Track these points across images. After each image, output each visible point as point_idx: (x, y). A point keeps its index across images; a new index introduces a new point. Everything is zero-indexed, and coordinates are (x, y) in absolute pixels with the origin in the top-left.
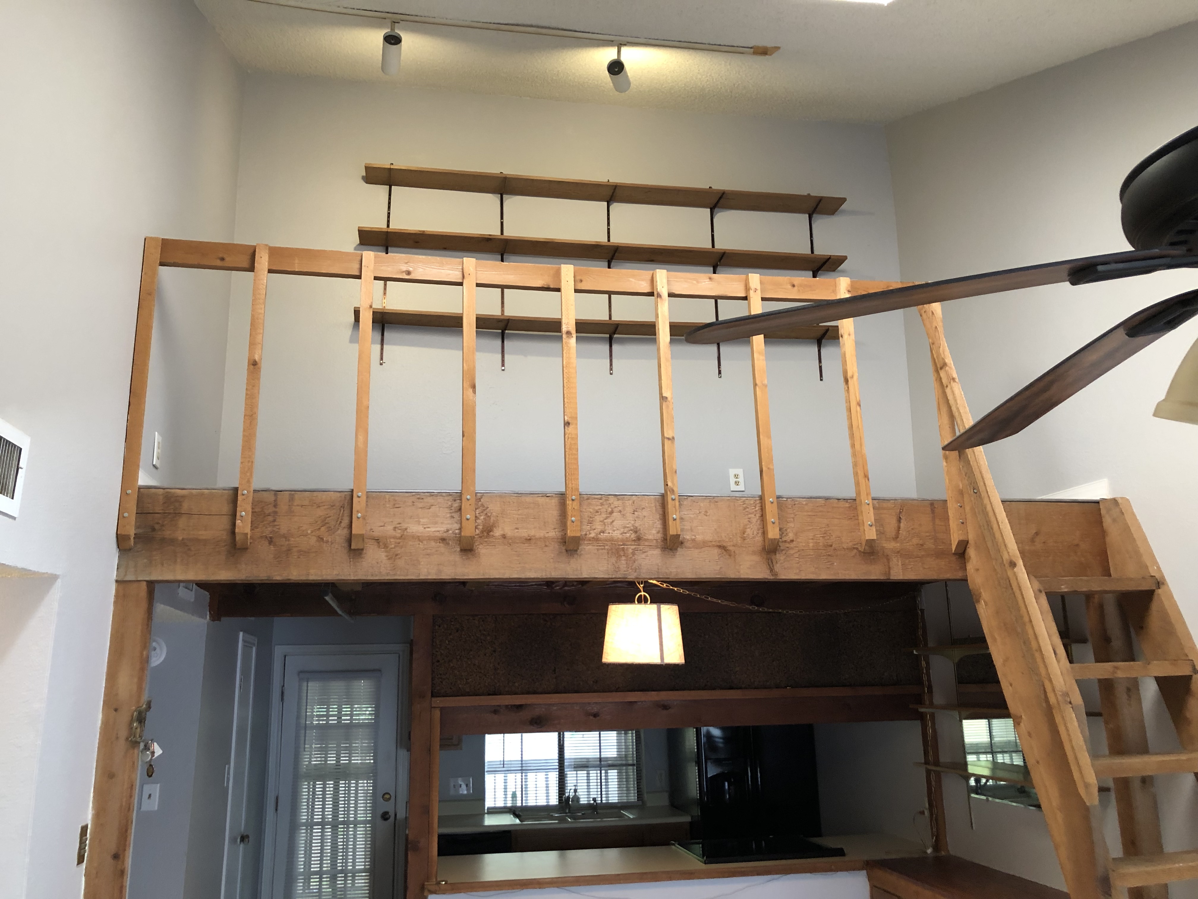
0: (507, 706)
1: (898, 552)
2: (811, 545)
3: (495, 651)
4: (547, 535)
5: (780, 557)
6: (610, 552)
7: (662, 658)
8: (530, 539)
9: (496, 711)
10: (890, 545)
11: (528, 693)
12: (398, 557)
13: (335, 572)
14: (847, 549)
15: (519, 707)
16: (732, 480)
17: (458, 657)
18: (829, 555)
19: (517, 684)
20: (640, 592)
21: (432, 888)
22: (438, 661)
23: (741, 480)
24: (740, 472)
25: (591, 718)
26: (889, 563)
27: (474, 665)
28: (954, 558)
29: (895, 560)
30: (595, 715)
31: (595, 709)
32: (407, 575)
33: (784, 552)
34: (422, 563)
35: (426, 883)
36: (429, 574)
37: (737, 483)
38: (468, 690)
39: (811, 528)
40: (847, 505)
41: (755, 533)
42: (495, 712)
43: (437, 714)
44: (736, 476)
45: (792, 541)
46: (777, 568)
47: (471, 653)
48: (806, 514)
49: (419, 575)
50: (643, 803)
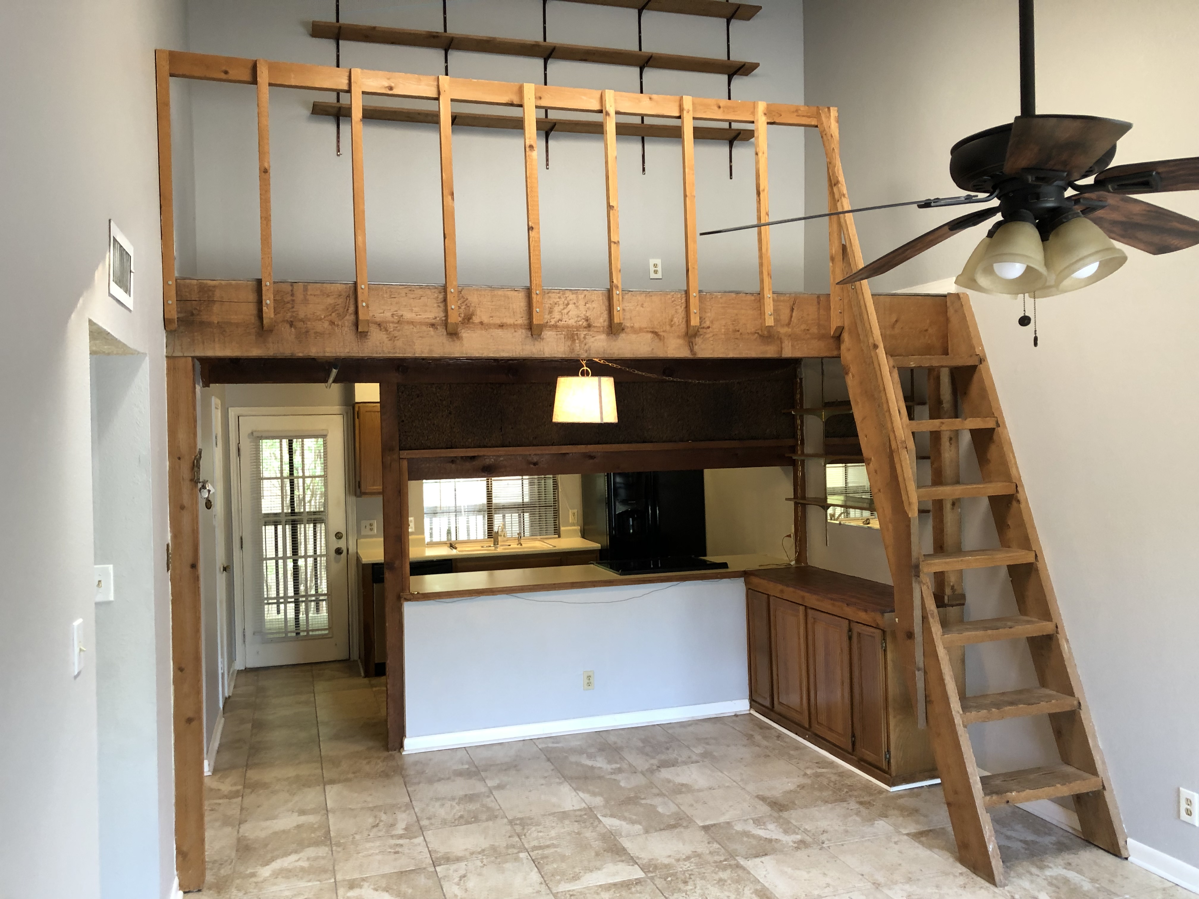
0: (462, 457)
1: (790, 336)
2: (723, 330)
3: (450, 413)
4: (516, 323)
5: (698, 340)
6: (566, 337)
7: (602, 418)
8: (502, 326)
9: (453, 461)
10: (783, 330)
11: (480, 447)
12: (396, 339)
13: (347, 350)
14: (751, 333)
15: (473, 458)
16: (652, 269)
17: (420, 418)
18: (737, 339)
19: (470, 440)
20: (583, 367)
21: (408, 597)
22: (403, 421)
23: (659, 269)
24: (658, 261)
25: (532, 466)
26: (782, 345)
27: (434, 424)
28: (832, 341)
29: (786, 342)
30: (535, 464)
31: (535, 459)
32: (405, 354)
33: (702, 336)
34: (416, 344)
35: (401, 594)
36: (422, 352)
37: (656, 272)
38: (429, 445)
39: (724, 317)
40: (753, 298)
41: (680, 321)
42: (453, 462)
43: (405, 464)
44: (655, 265)
45: (709, 327)
46: (696, 348)
47: (431, 414)
48: (720, 305)
49: (415, 354)
50: (559, 537)
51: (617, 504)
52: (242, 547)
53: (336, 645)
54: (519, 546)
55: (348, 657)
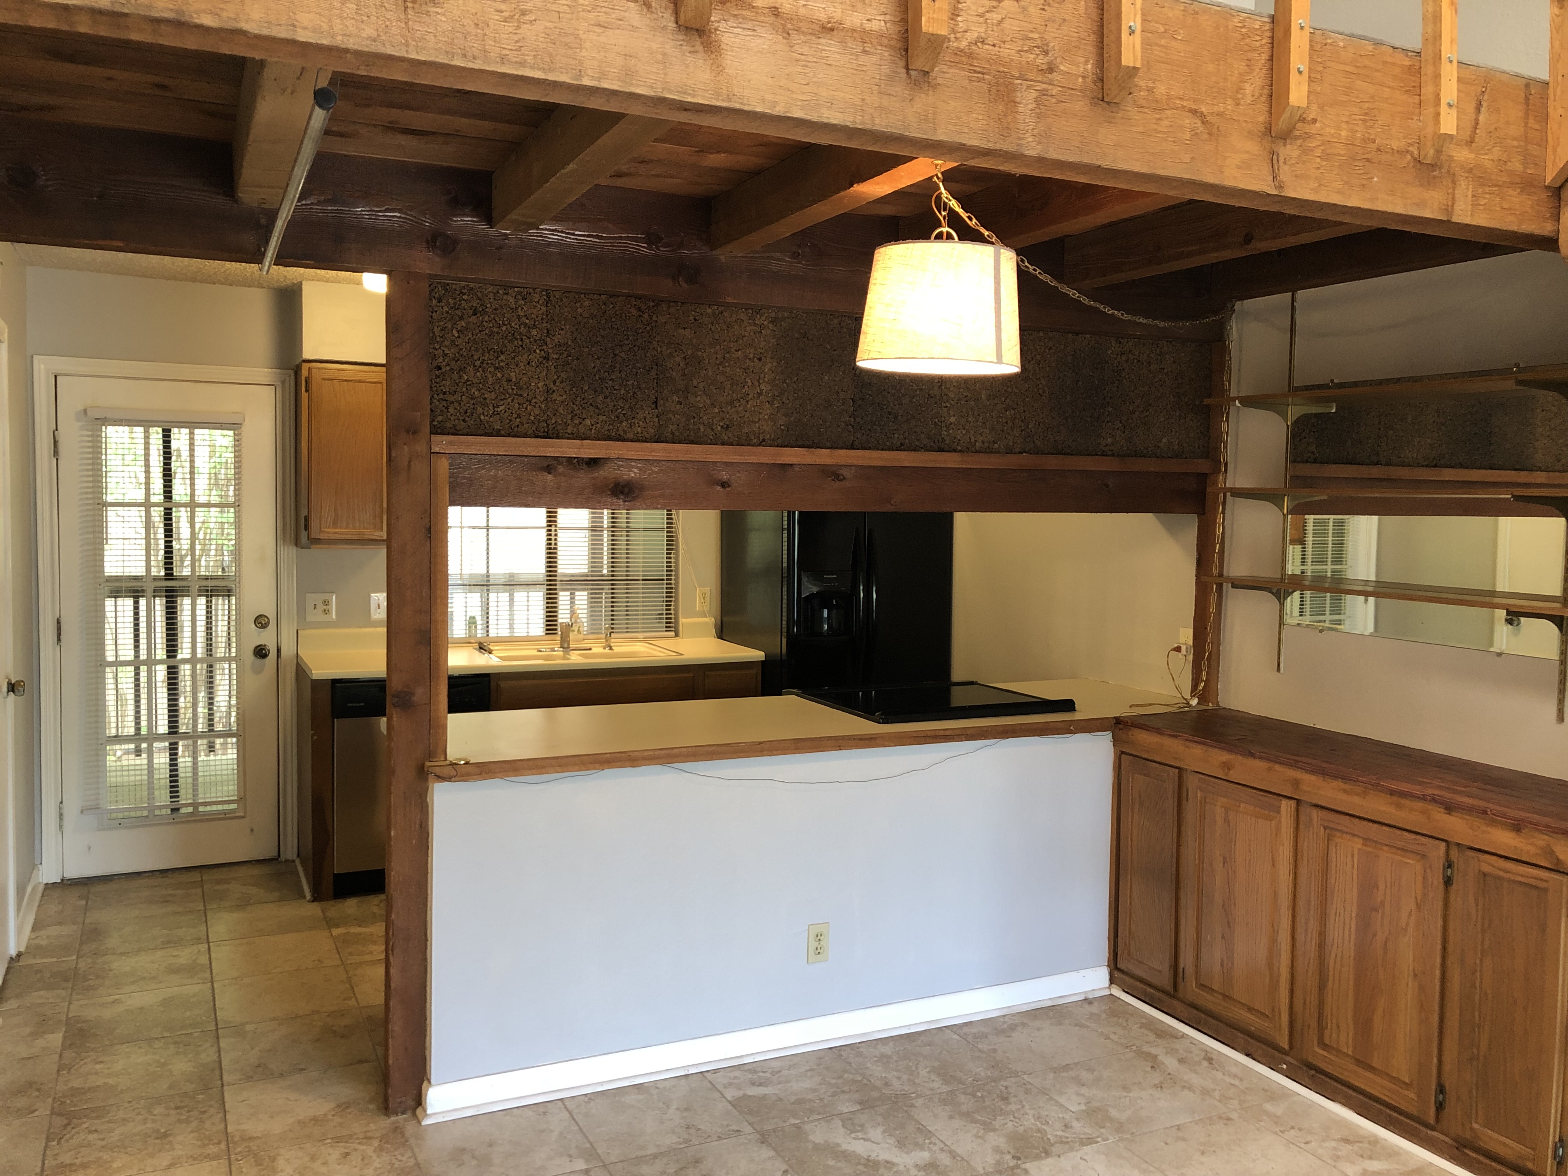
0: (570, 459)
1: (1470, 171)
2: (1344, 133)
3: (547, 358)
4: (868, 26)
5: (1289, 151)
6: (994, 91)
8: (832, 30)
9: (549, 465)
10: (1461, 155)
11: (609, 438)
12: (527, 18)
14: (1398, 151)
15: (593, 463)
17: (478, 363)
18: (1368, 160)
19: (588, 422)
20: (940, 226)
22: (439, 368)
25: (719, 488)
26: (1454, 189)
27: (509, 380)
28: (1544, 195)
29: (1463, 184)
30: (724, 485)
31: (724, 476)
32: (551, 70)
33: (1299, 142)
34: (587, 45)
35: (428, 764)
38: (497, 427)
39: (1345, 98)
40: (1407, 62)
41: (1257, 94)
42: (549, 469)
43: (443, 467)
45: (1314, 121)
46: (1285, 174)
47: (503, 357)
48: (1342, 67)
49: (580, 76)
50: (677, 635)
51: (804, 579)
52: (59, 640)
53: (252, 830)
54: (607, 650)
55: (275, 854)
